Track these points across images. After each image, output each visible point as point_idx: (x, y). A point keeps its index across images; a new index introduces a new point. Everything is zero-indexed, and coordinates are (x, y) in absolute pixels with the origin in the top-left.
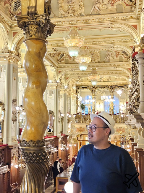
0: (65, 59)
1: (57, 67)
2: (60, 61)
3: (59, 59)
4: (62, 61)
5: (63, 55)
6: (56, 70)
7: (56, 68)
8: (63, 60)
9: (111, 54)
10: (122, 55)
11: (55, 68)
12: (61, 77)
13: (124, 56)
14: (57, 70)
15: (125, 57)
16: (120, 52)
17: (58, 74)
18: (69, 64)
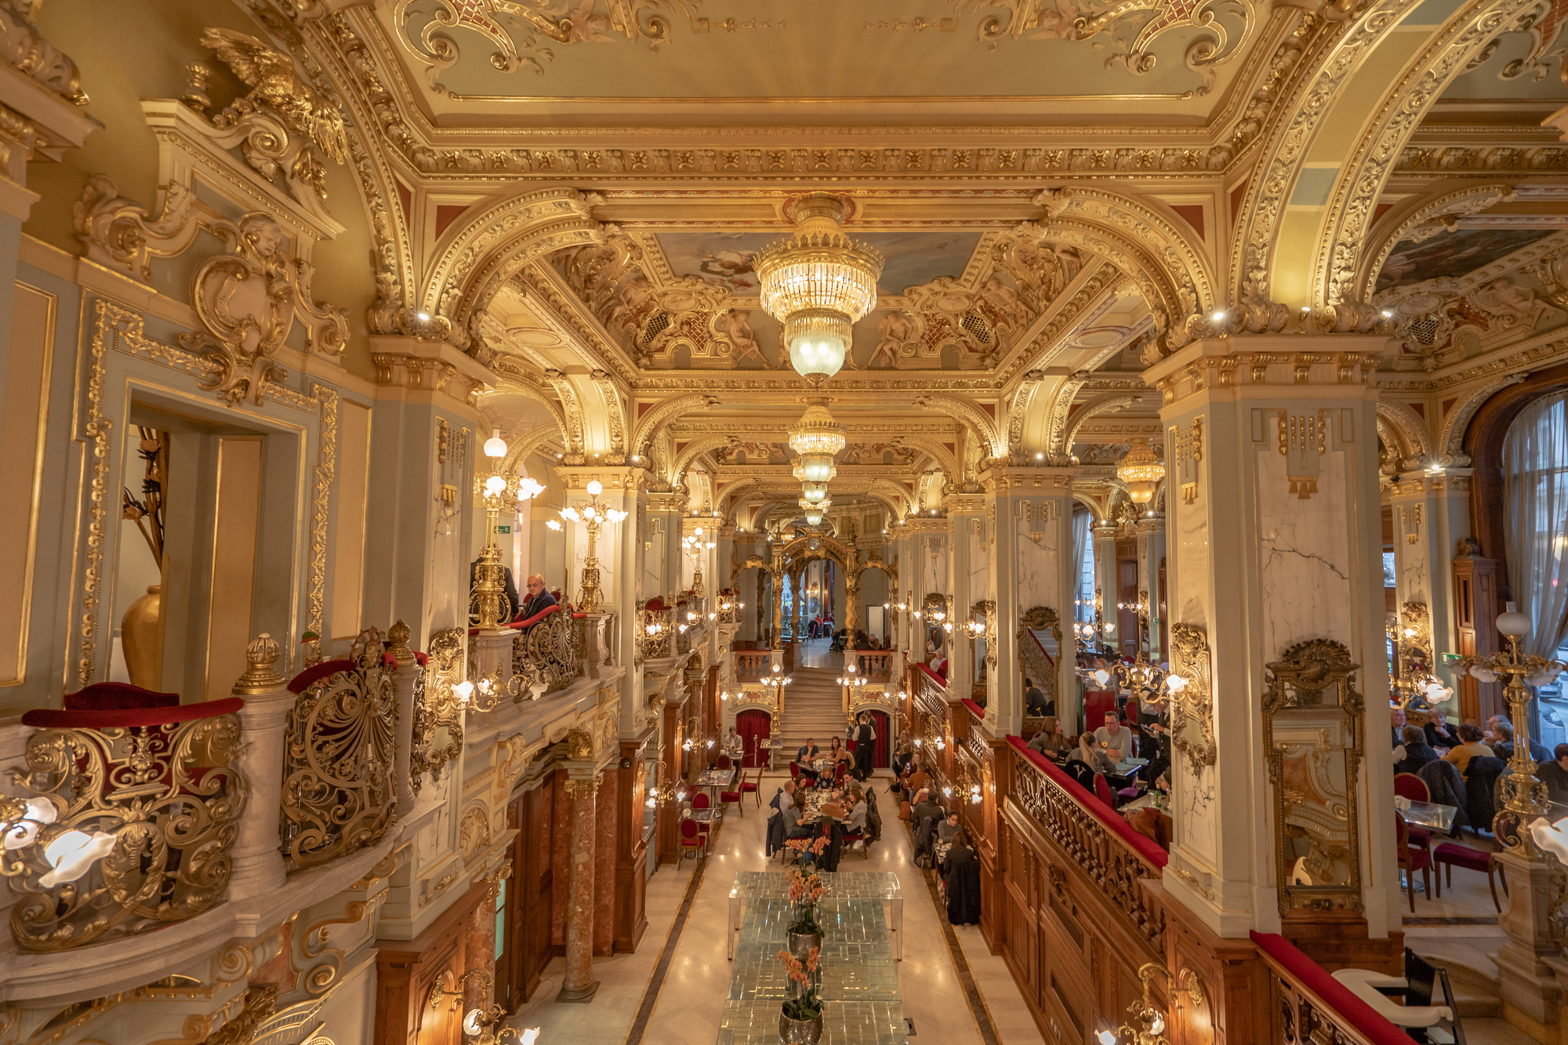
0: (672, 345)
1: (633, 386)
2: (649, 355)
3: (639, 341)
4: (658, 356)
5: (662, 321)
6: (626, 397)
7: (624, 385)
8: (662, 349)
9: (906, 332)
10: (961, 336)
11: (620, 389)
12: (651, 437)
13: (965, 342)
14: (632, 398)
15: (971, 350)
16: (953, 321)
17: (636, 422)
18: (691, 372)
